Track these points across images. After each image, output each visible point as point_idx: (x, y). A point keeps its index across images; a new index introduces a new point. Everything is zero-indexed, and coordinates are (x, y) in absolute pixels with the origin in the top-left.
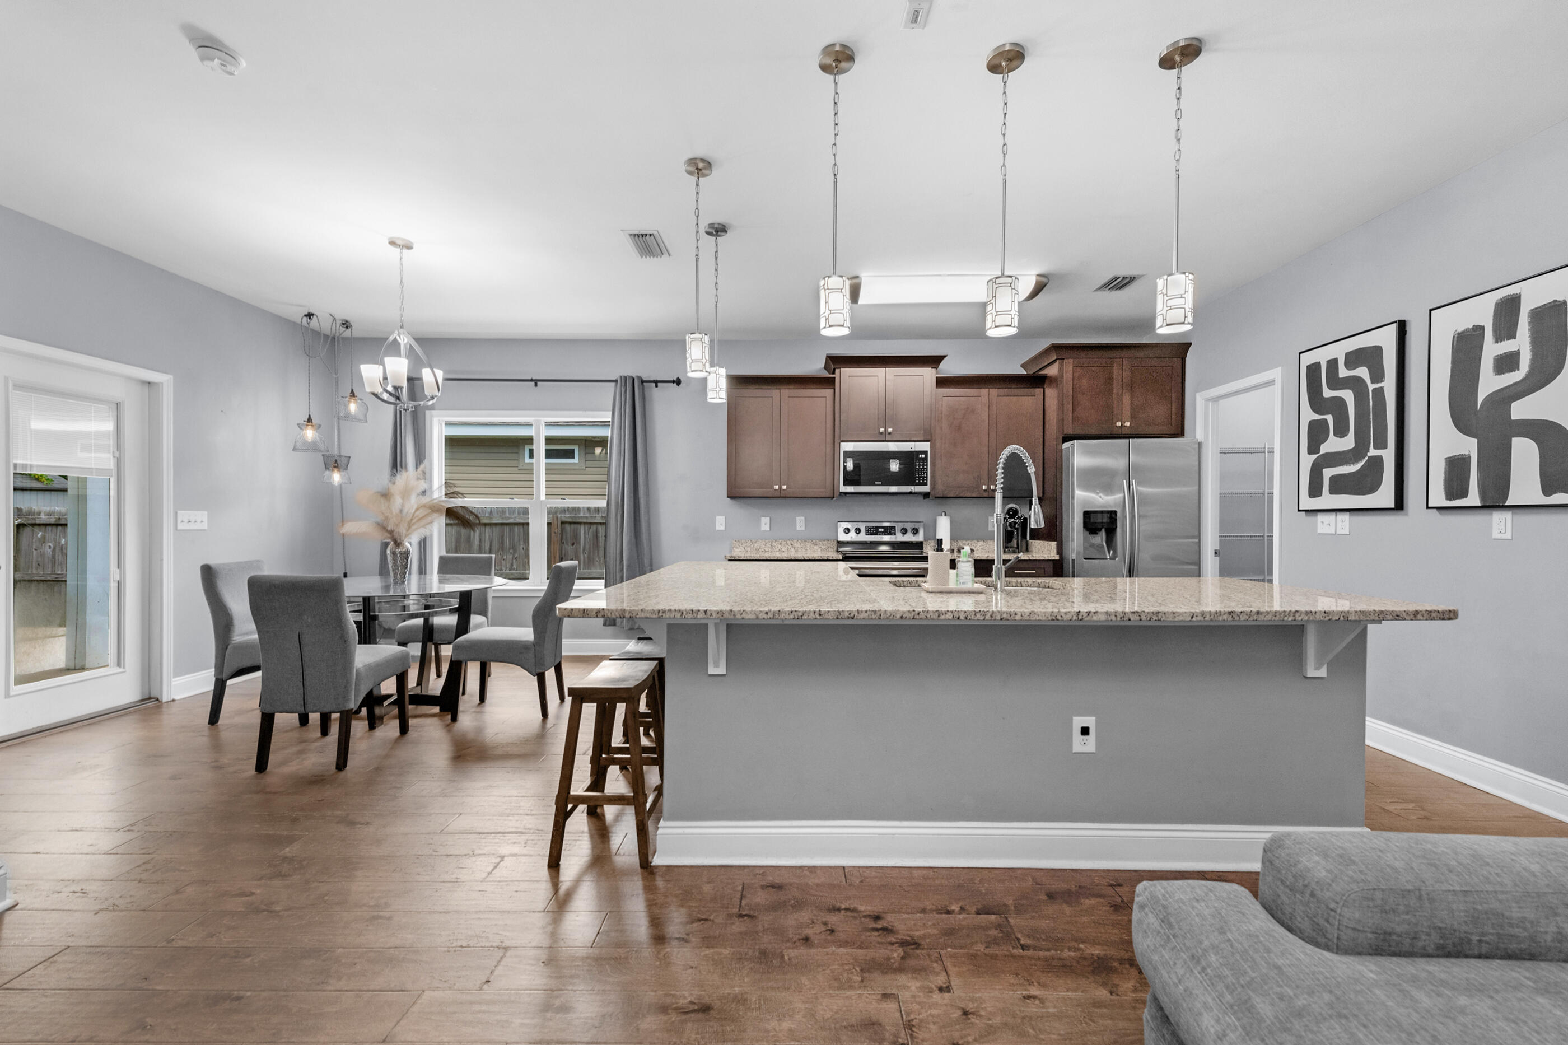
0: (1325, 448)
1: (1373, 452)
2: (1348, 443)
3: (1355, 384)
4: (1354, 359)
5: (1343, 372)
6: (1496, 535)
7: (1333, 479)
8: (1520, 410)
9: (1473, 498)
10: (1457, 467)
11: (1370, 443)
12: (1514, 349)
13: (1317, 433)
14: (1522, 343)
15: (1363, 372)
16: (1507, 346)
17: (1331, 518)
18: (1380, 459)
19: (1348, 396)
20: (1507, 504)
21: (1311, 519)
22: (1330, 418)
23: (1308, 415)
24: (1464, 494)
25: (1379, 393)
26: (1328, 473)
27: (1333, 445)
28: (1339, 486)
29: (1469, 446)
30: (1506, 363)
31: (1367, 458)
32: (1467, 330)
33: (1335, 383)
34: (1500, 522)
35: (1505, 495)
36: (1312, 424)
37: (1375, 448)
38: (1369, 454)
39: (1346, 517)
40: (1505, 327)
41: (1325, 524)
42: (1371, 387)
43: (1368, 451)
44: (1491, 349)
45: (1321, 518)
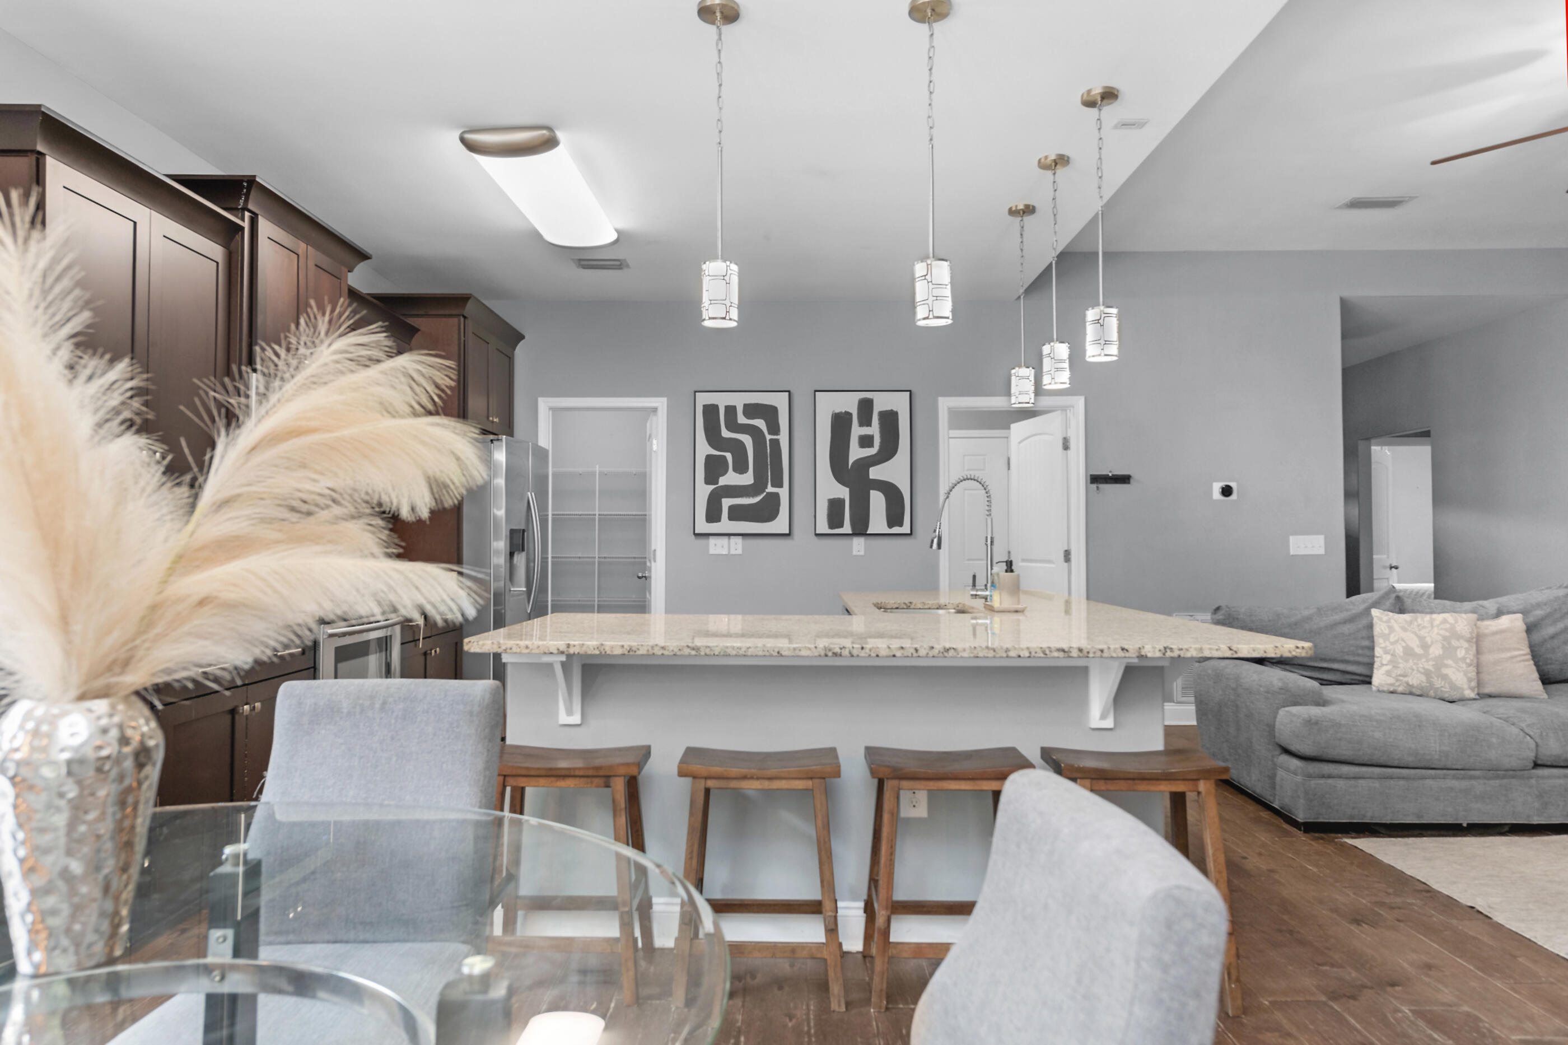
0: (723, 481)
1: (770, 489)
2: (747, 479)
3: (754, 432)
4: (752, 410)
5: (742, 419)
6: (855, 553)
7: (731, 508)
8: (875, 473)
9: (847, 528)
10: (835, 507)
11: (768, 482)
12: (870, 433)
13: (714, 468)
14: (874, 430)
15: (760, 423)
16: (865, 431)
17: (724, 540)
18: (776, 496)
19: (747, 440)
20: (868, 533)
21: (701, 542)
22: (729, 456)
23: (704, 449)
24: (841, 525)
25: (776, 444)
26: (726, 503)
27: (731, 478)
28: (737, 514)
29: (843, 492)
30: (866, 441)
31: (765, 494)
32: (841, 413)
33: (733, 425)
34: (858, 545)
35: (867, 527)
36: (709, 458)
37: (773, 486)
38: (767, 491)
39: (739, 540)
40: (865, 420)
41: (717, 547)
42: (768, 437)
43: (767, 488)
44: (857, 431)
45: (712, 541)
